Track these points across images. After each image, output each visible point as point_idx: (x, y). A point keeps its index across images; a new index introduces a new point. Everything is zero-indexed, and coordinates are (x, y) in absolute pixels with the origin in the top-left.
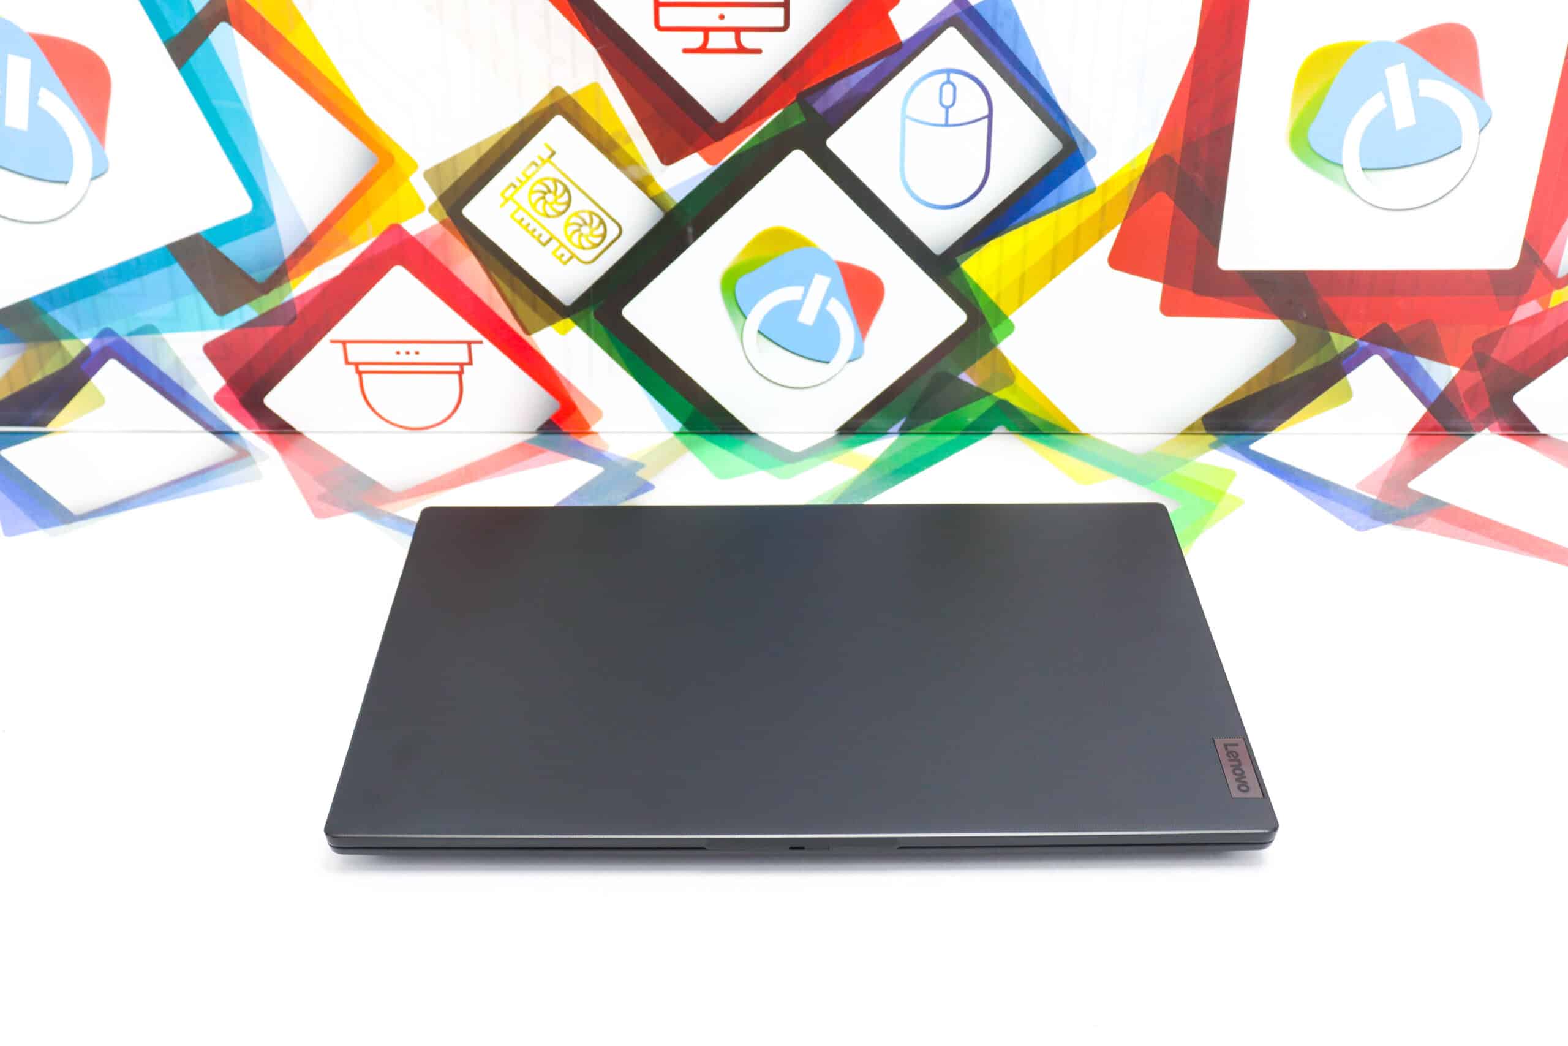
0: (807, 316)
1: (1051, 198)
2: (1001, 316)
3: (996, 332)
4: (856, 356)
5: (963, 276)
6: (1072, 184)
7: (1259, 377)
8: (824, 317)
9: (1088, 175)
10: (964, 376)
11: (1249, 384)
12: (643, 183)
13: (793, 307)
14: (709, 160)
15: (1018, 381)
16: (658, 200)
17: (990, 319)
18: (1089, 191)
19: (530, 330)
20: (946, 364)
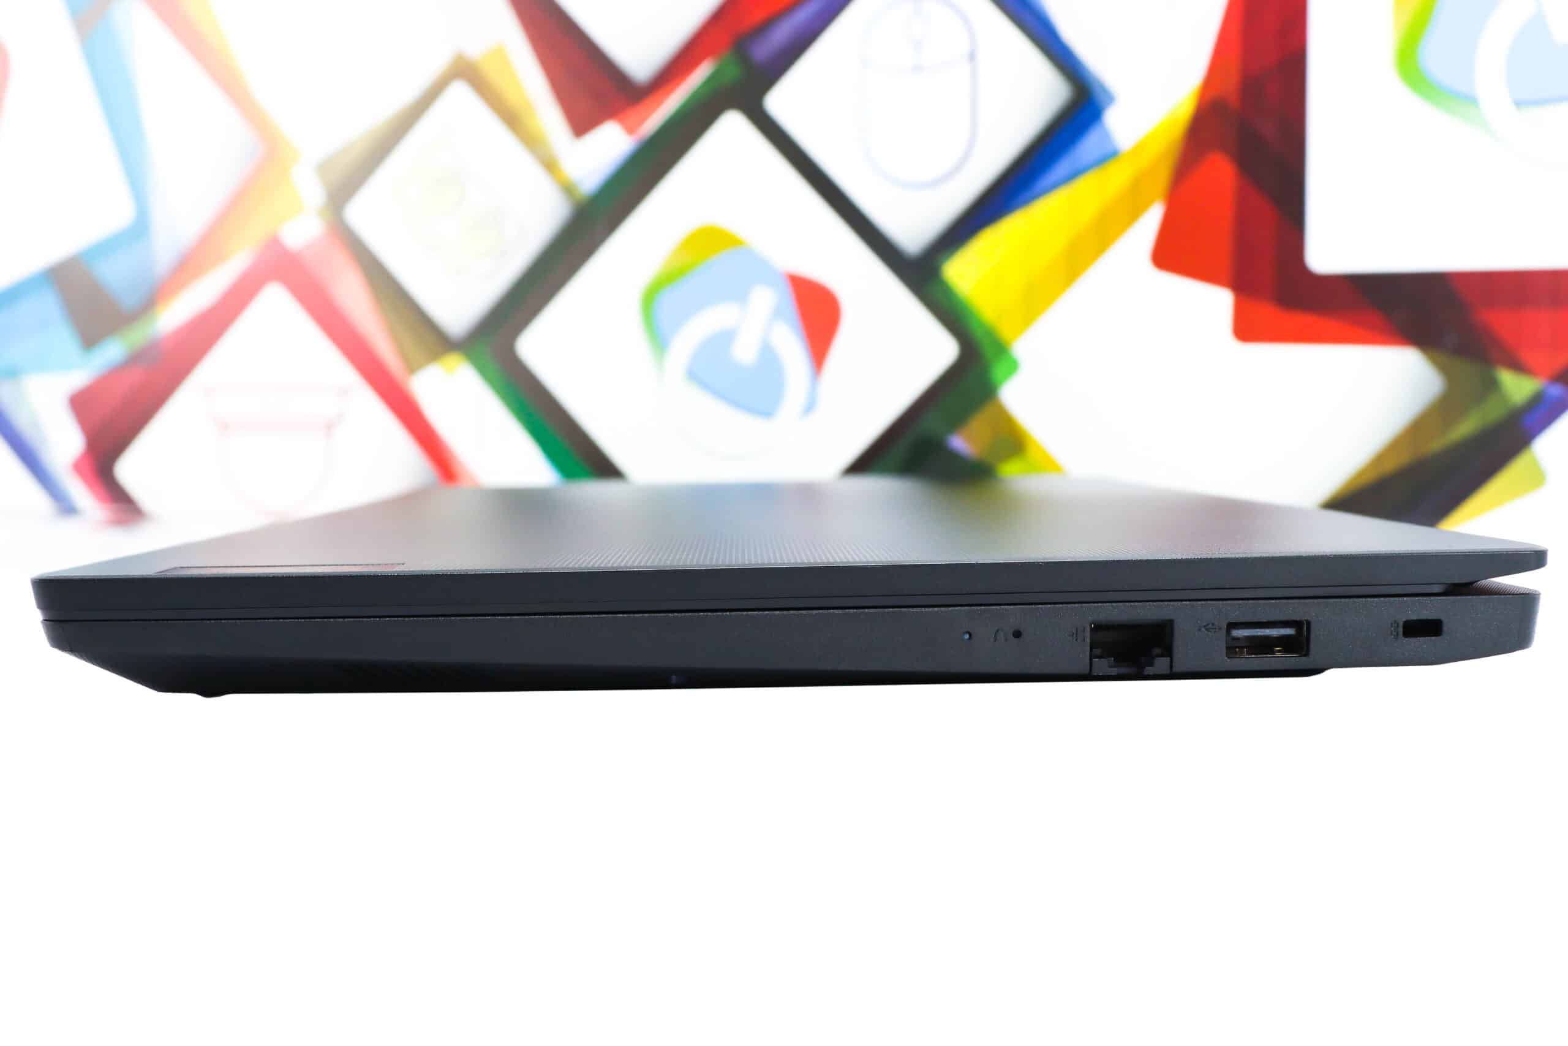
0: (745, 352)
1: (1062, 167)
2: (1001, 349)
3: (998, 371)
4: (810, 407)
5: (947, 291)
6: (1088, 146)
9: (1107, 136)
10: (957, 442)
11: (1380, 458)
12: (550, 165)
13: (724, 339)
14: (630, 130)
15: (1031, 451)
16: (568, 189)
17: (988, 350)
18: (1109, 155)
19: (412, 369)
20: (930, 423)
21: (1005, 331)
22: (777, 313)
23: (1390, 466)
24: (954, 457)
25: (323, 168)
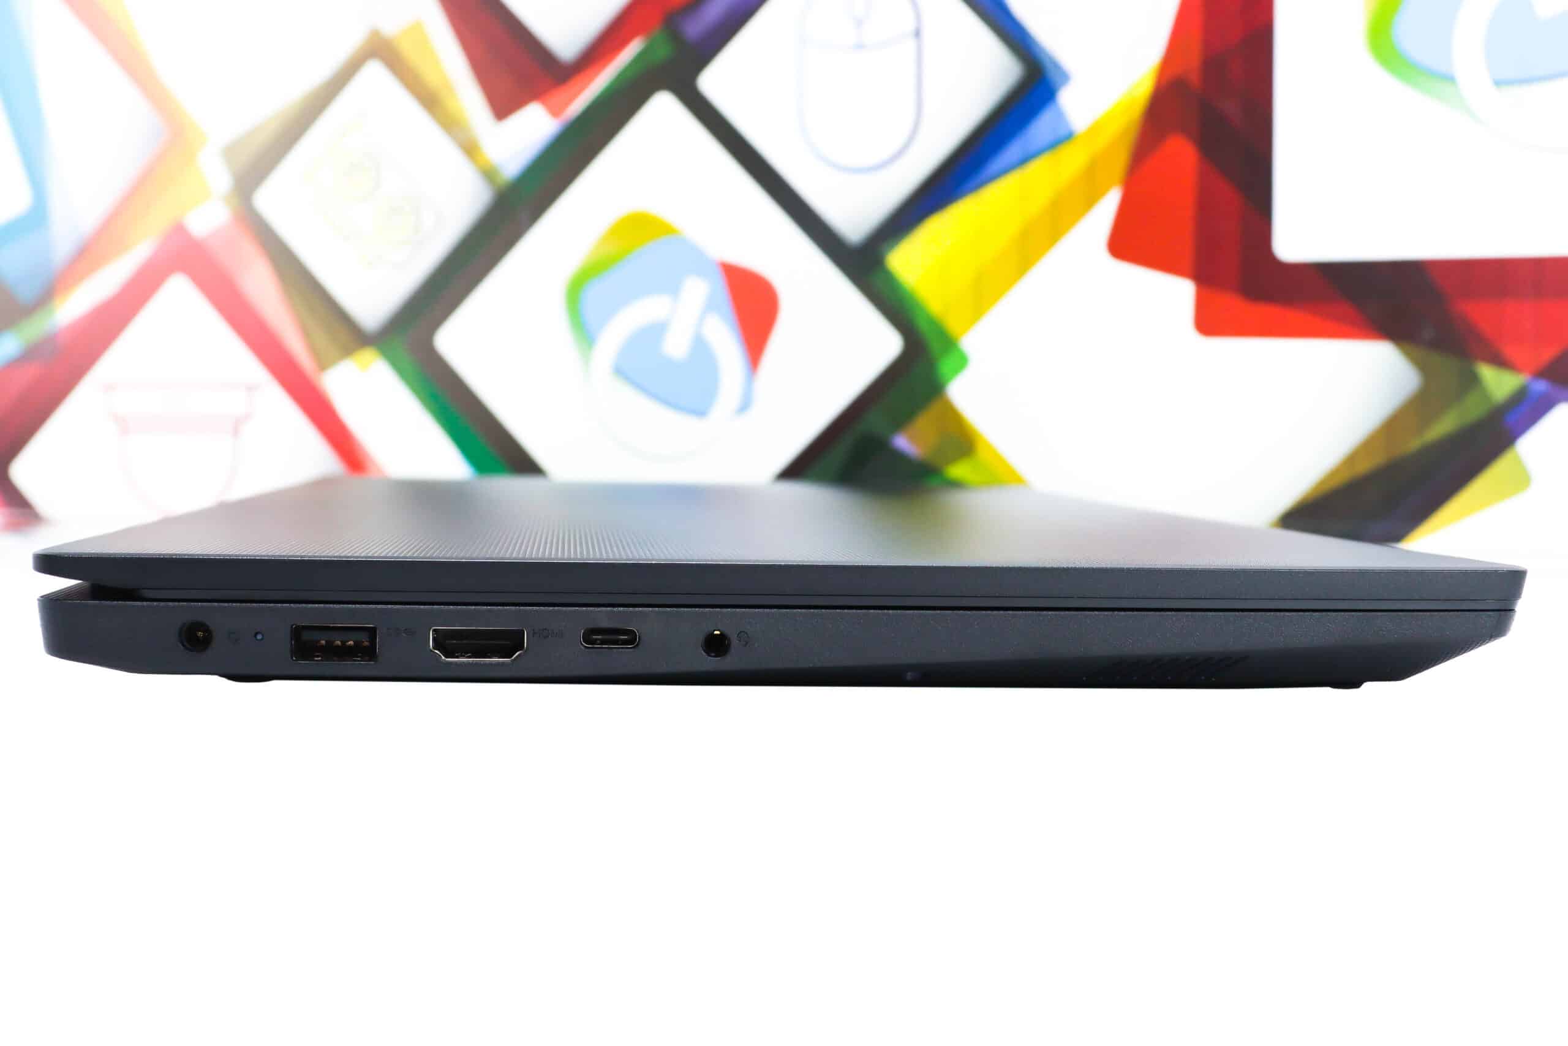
0: (676, 345)
1: (1013, 150)
2: (949, 343)
3: (945, 366)
4: (745, 405)
5: (890, 279)
6: (1041, 128)
7: (1367, 446)
8: (700, 347)
9: (1060, 116)
10: (902, 442)
11: (1351, 459)
12: (470, 149)
13: (655, 332)
14: (555, 112)
15: (981, 452)
16: (488, 174)
17: (934, 345)
18: (1065, 138)
19: (323, 365)
20: (874, 421)
21: (952, 324)
22: (710, 306)
23: (1364, 467)
24: (899, 457)
25: (230, 152)
